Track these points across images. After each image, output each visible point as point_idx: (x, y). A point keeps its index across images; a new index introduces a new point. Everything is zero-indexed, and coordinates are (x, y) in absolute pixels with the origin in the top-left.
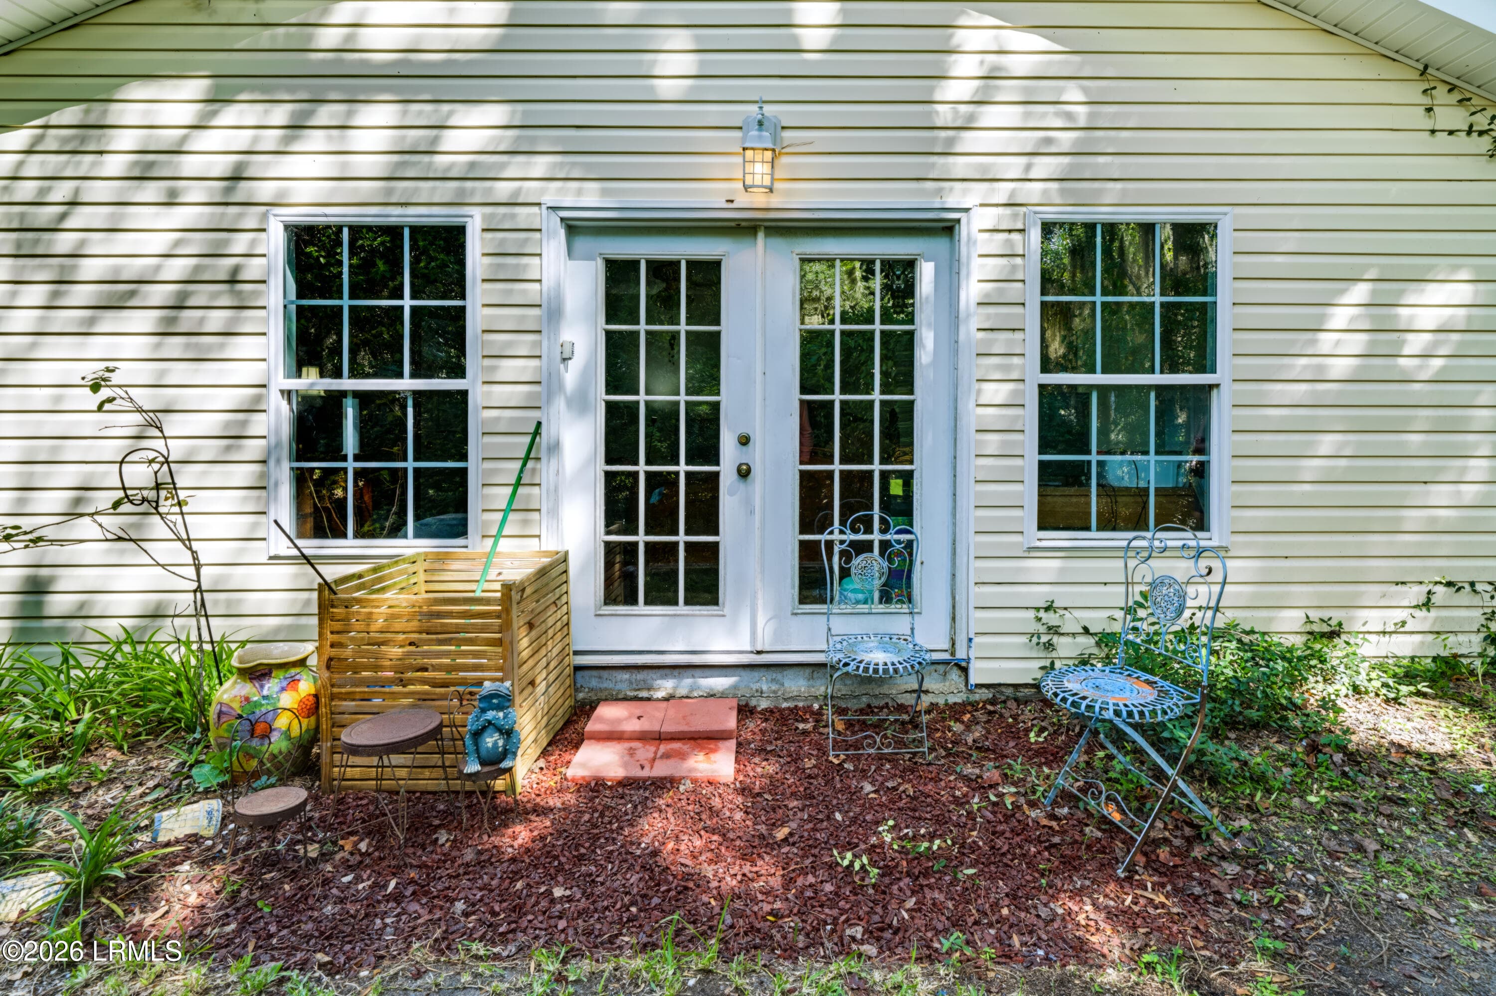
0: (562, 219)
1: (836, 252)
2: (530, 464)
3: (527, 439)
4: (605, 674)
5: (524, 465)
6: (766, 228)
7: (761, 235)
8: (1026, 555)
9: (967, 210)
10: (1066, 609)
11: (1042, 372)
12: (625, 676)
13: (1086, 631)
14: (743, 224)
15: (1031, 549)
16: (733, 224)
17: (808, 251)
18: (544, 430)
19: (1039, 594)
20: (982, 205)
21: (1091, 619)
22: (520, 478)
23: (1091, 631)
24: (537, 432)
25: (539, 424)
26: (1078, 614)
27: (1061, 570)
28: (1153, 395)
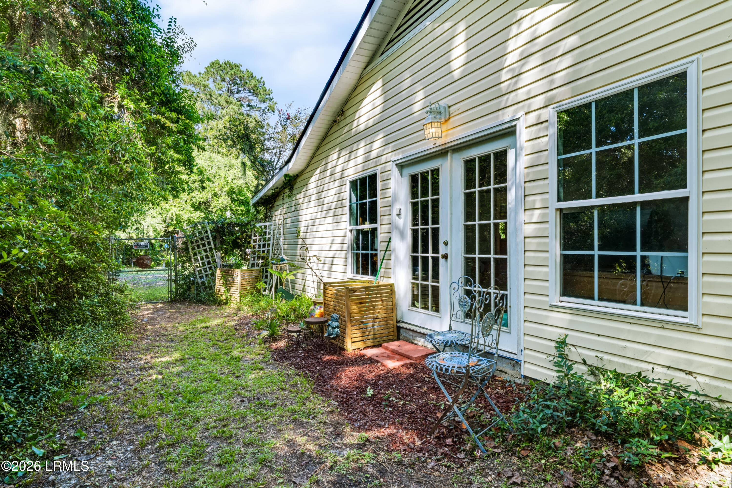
0: (396, 165)
1: (476, 154)
2: (387, 252)
3: (387, 244)
4: (407, 331)
5: (385, 252)
6: (452, 150)
7: (449, 154)
8: (550, 309)
9: (518, 119)
10: (573, 346)
11: (558, 201)
12: (411, 333)
13: (585, 362)
14: (443, 151)
15: (552, 306)
16: (439, 152)
17: (465, 157)
18: (392, 240)
19: (557, 334)
20: (526, 114)
21: (588, 356)
22: (384, 257)
23: (588, 363)
24: (389, 241)
25: (390, 238)
26: (580, 350)
27: (571, 321)
28: (638, 209)
